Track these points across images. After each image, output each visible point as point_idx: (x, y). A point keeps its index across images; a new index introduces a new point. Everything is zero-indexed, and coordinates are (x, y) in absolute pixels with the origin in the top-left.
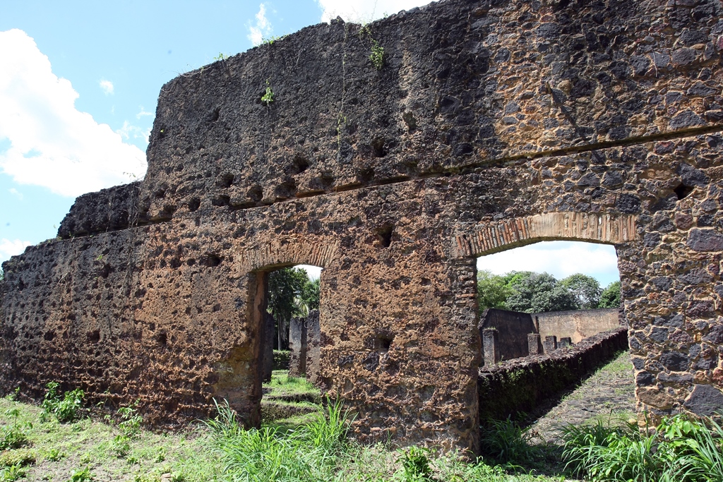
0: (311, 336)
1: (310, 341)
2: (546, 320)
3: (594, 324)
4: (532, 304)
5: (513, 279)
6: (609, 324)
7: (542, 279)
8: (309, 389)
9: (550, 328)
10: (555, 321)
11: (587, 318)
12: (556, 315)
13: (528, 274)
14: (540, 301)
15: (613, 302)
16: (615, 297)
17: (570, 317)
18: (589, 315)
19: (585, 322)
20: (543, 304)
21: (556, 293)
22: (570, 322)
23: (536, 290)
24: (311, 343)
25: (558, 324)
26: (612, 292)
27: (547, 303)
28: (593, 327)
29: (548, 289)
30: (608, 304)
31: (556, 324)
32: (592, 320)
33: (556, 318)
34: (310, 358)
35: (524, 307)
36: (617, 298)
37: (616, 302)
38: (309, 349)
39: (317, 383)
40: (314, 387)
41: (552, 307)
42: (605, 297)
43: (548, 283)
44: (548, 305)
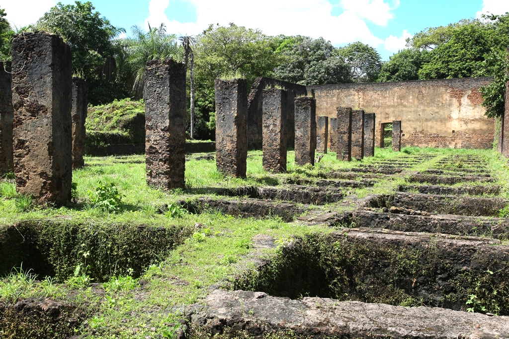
0: (23, 92)
1: (21, 104)
2: (323, 94)
3: (378, 100)
4: (305, 76)
5: (283, 44)
6: (395, 100)
7: (318, 46)
8: (25, 210)
9: (327, 103)
10: (334, 96)
11: (371, 92)
12: (335, 88)
13: (300, 39)
14: (314, 71)
15: (394, 77)
16: (397, 70)
17: (352, 91)
18: (373, 90)
19: (368, 98)
20: (317, 76)
21: (332, 63)
22: (351, 97)
23: (310, 58)
24: (23, 109)
25: (338, 99)
26: (395, 65)
27: (322, 73)
28: (376, 103)
29: (323, 57)
30: (389, 78)
31: (335, 99)
32: (376, 96)
33: (336, 92)
34: (22, 143)
35: (295, 79)
36: (400, 71)
37: (398, 76)
38: (20, 122)
39: (42, 194)
40: (37, 204)
41: (327, 79)
42: (386, 71)
43: (325, 51)
44: (323, 77)
